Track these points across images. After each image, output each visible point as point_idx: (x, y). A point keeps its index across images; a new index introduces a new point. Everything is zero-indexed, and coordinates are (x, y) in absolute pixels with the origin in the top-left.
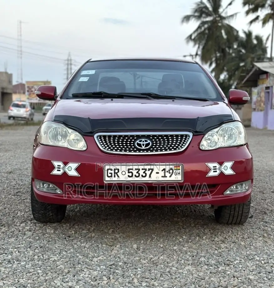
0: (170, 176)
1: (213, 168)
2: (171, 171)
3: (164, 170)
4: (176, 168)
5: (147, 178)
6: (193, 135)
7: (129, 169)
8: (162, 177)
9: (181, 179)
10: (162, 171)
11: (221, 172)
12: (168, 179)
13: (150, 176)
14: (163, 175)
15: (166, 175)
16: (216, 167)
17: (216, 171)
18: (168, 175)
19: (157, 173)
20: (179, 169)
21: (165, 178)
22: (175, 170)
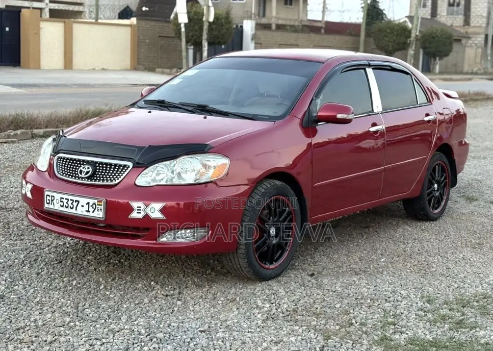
0: (93, 212)
1: (137, 208)
2: (94, 206)
3: (88, 203)
4: (98, 203)
5: (73, 211)
6: (133, 167)
7: (61, 198)
8: (86, 211)
9: (102, 217)
10: (87, 204)
11: (147, 214)
12: (91, 214)
13: (76, 209)
14: (87, 210)
15: (90, 210)
16: (140, 207)
17: (140, 213)
18: (91, 209)
19: (83, 206)
20: (101, 205)
21: (89, 213)
22: (98, 205)
